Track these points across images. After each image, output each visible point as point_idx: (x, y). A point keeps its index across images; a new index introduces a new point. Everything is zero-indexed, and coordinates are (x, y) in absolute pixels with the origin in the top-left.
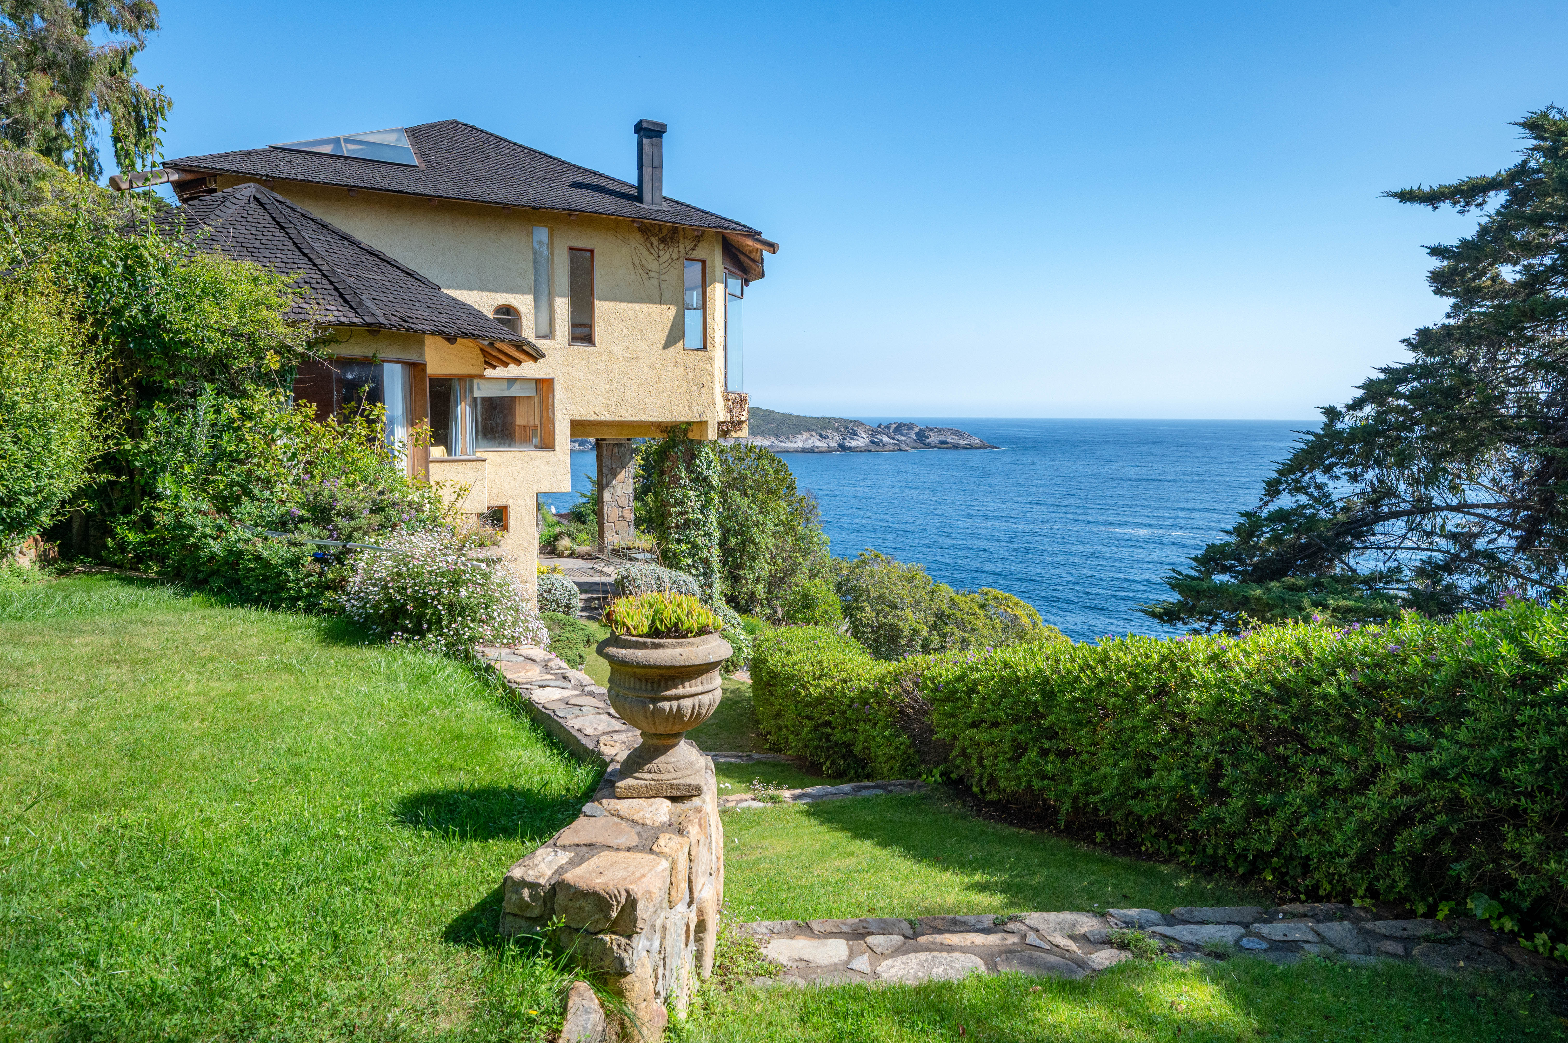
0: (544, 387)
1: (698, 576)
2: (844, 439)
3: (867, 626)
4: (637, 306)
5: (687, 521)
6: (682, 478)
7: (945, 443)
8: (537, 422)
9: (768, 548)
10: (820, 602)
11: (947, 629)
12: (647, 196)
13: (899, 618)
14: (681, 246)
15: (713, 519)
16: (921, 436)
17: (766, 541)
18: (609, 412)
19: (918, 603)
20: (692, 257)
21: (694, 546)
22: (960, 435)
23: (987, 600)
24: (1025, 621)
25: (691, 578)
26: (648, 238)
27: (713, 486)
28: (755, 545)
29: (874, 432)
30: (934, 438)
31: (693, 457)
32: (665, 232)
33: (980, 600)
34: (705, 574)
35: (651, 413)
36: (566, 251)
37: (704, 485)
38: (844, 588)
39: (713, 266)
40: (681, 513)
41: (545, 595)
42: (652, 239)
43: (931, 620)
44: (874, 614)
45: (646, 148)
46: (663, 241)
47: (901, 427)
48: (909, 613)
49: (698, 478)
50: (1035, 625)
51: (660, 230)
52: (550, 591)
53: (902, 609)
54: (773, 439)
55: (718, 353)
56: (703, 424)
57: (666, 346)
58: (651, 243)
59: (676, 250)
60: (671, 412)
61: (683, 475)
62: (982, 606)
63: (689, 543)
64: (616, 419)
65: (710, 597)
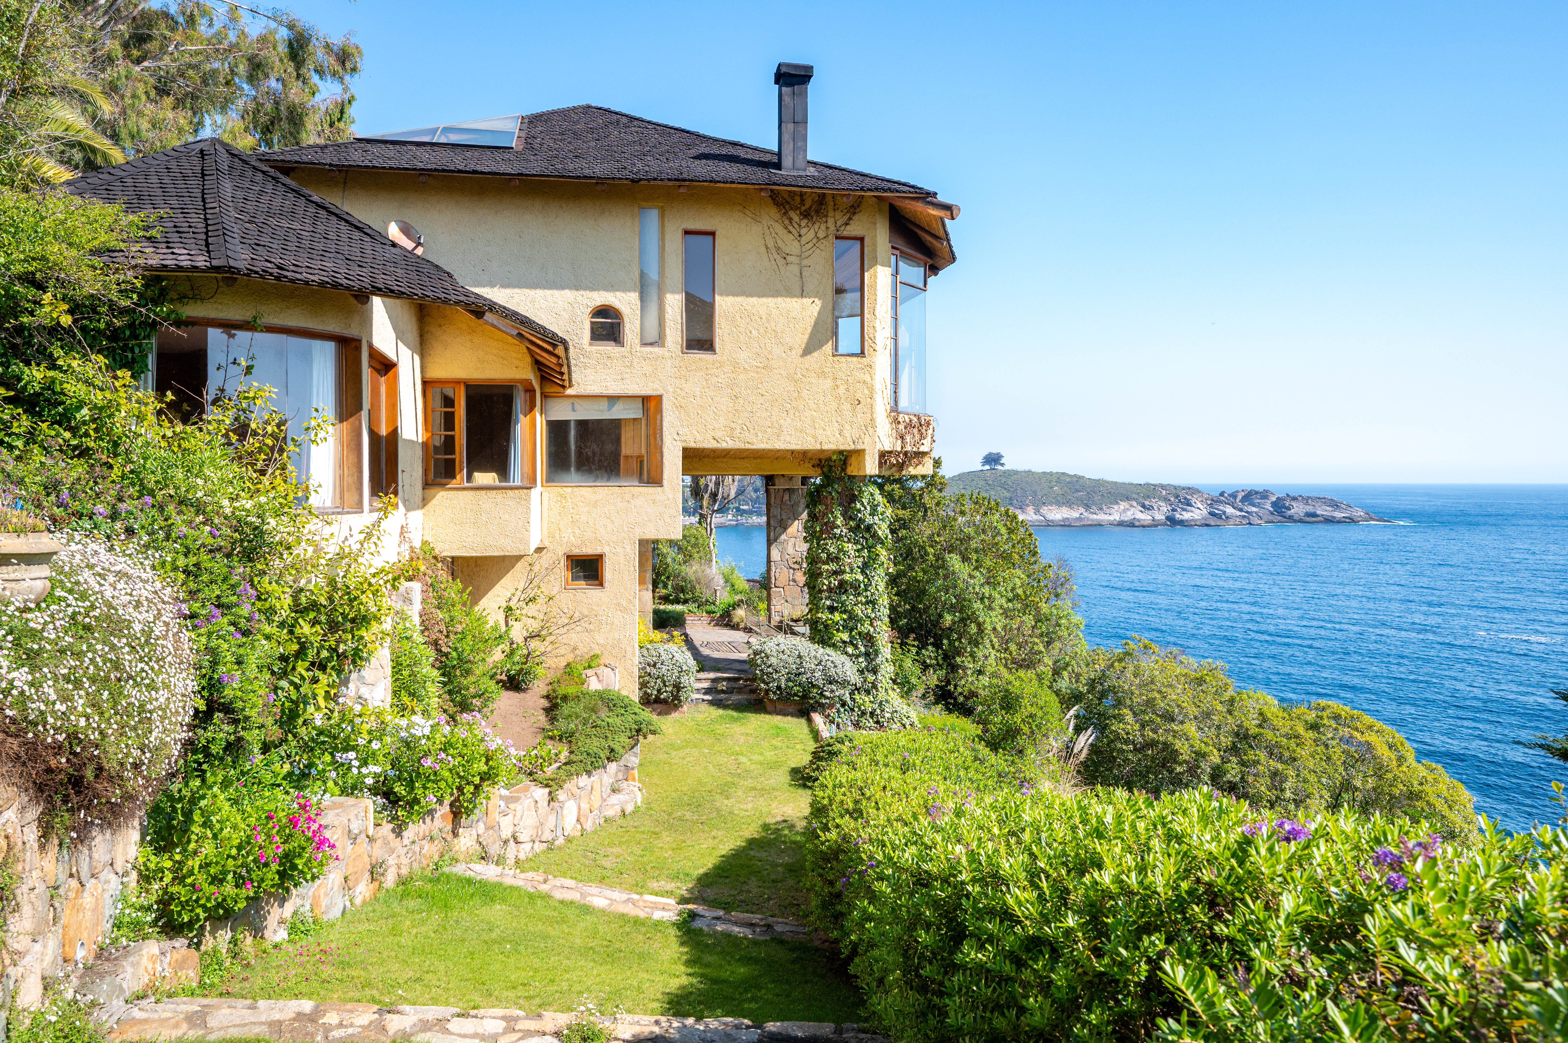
0: (652, 405)
1: (857, 656)
2: (1174, 510)
3: (1127, 742)
4: (770, 301)
5: (842, 583)
6: (838, 527)
7: (1314, 515)
8: (644, 452)
9: (994, 629)
10: (1025, 702)
11: (1251, 756)
12: (787, 161)
13: (1175, 734)
14: (831, 221)
15: (880, 582)
16: (1280, 508)
17: (993, 620)
18: (732, 438)
19: (1208, 715)
20: (845, 233)
21: (852, 617)
22: (1335, 505)
23: (1321, 718)
24: (1383, 751)
25: (844, 658)
26: (785, 213)
27: (879, 538)
28: (979, 625)
29: (1214, 501)
30: (1298, 509)
31: (853, 498)
32: (808, 203)
33: (1311, 716)
34: (867, 654)
35: (788, 438)
36: (679, 234)
37: (867, 535)
38: (1099, 688)
39: (874, 245)
40: (835, 573)
41: (648, 669)
42: (792, 214)
43: (1226, 741)
44: (1137, 727)
45: (787, 99)
46: (806, 215)
47: (1250, 496)
48: (1191, 728)
49: (858, 526)
50: (1401, 759)
51: (802, 201)
52: (654, 666)
53: (1182, 723)
54: (1082, 510)
55: (882, 361)
56: (860, 453)
57: (808, 351)
58: (790, 220)
59: (823, 227)
60: (815, 437)
61: (839, 522)
62: (1314, 727)
63: (845, 612)
64: (742, 446)
65: (875, 686)
